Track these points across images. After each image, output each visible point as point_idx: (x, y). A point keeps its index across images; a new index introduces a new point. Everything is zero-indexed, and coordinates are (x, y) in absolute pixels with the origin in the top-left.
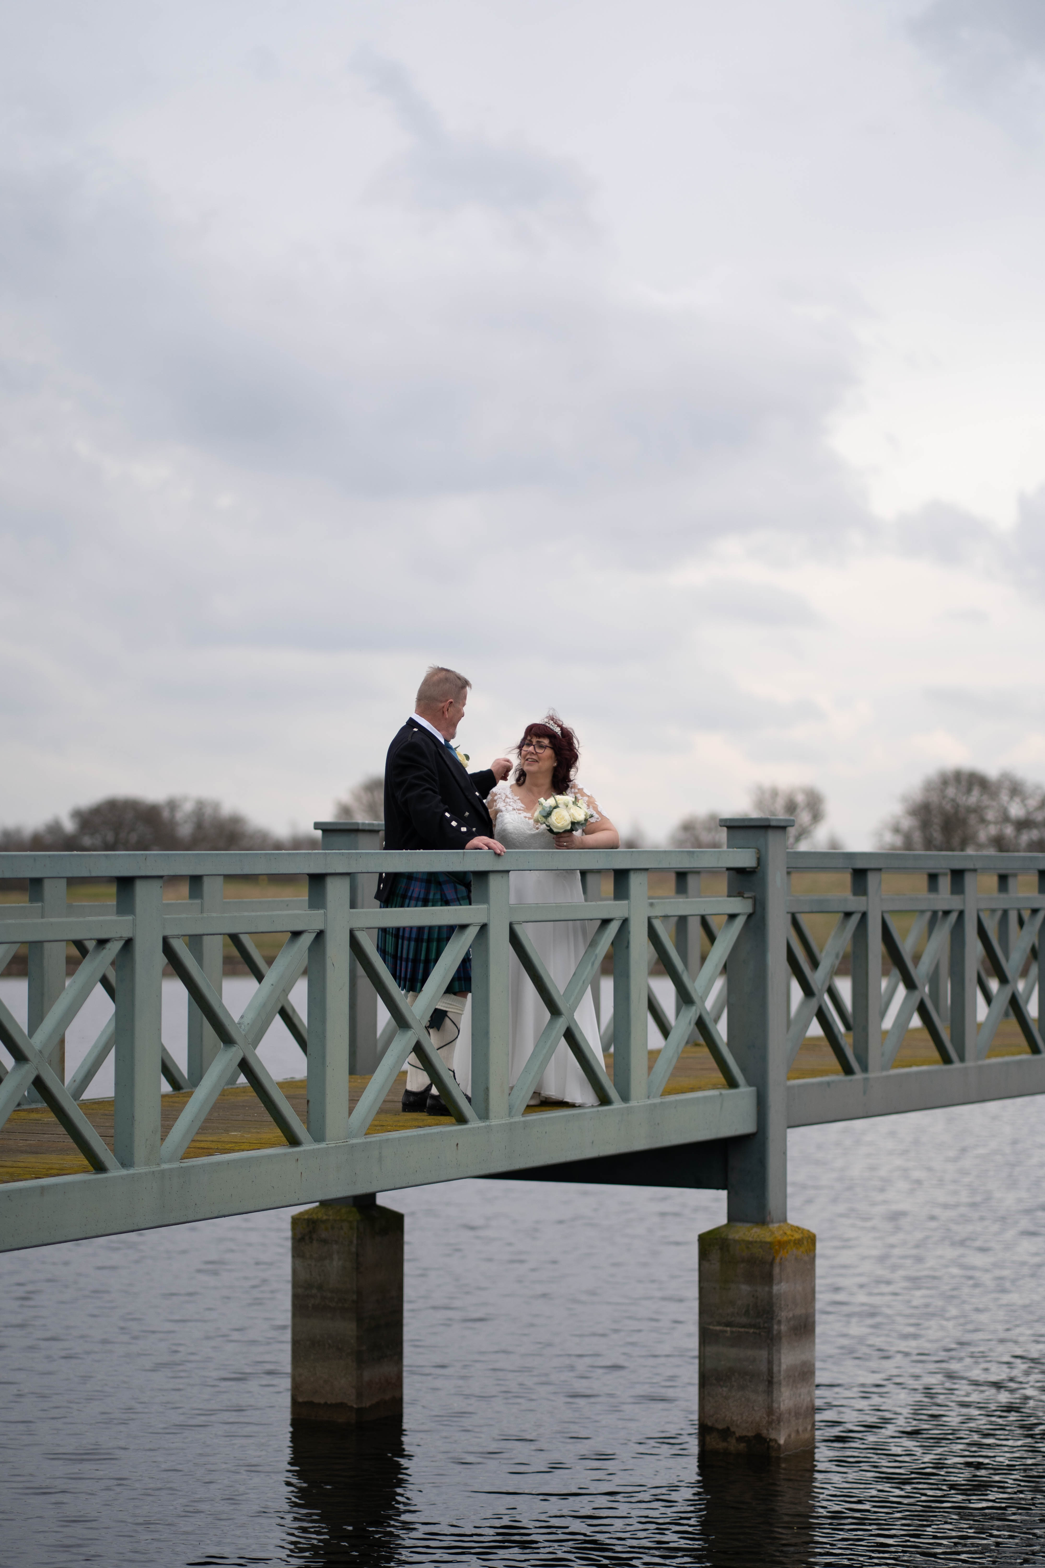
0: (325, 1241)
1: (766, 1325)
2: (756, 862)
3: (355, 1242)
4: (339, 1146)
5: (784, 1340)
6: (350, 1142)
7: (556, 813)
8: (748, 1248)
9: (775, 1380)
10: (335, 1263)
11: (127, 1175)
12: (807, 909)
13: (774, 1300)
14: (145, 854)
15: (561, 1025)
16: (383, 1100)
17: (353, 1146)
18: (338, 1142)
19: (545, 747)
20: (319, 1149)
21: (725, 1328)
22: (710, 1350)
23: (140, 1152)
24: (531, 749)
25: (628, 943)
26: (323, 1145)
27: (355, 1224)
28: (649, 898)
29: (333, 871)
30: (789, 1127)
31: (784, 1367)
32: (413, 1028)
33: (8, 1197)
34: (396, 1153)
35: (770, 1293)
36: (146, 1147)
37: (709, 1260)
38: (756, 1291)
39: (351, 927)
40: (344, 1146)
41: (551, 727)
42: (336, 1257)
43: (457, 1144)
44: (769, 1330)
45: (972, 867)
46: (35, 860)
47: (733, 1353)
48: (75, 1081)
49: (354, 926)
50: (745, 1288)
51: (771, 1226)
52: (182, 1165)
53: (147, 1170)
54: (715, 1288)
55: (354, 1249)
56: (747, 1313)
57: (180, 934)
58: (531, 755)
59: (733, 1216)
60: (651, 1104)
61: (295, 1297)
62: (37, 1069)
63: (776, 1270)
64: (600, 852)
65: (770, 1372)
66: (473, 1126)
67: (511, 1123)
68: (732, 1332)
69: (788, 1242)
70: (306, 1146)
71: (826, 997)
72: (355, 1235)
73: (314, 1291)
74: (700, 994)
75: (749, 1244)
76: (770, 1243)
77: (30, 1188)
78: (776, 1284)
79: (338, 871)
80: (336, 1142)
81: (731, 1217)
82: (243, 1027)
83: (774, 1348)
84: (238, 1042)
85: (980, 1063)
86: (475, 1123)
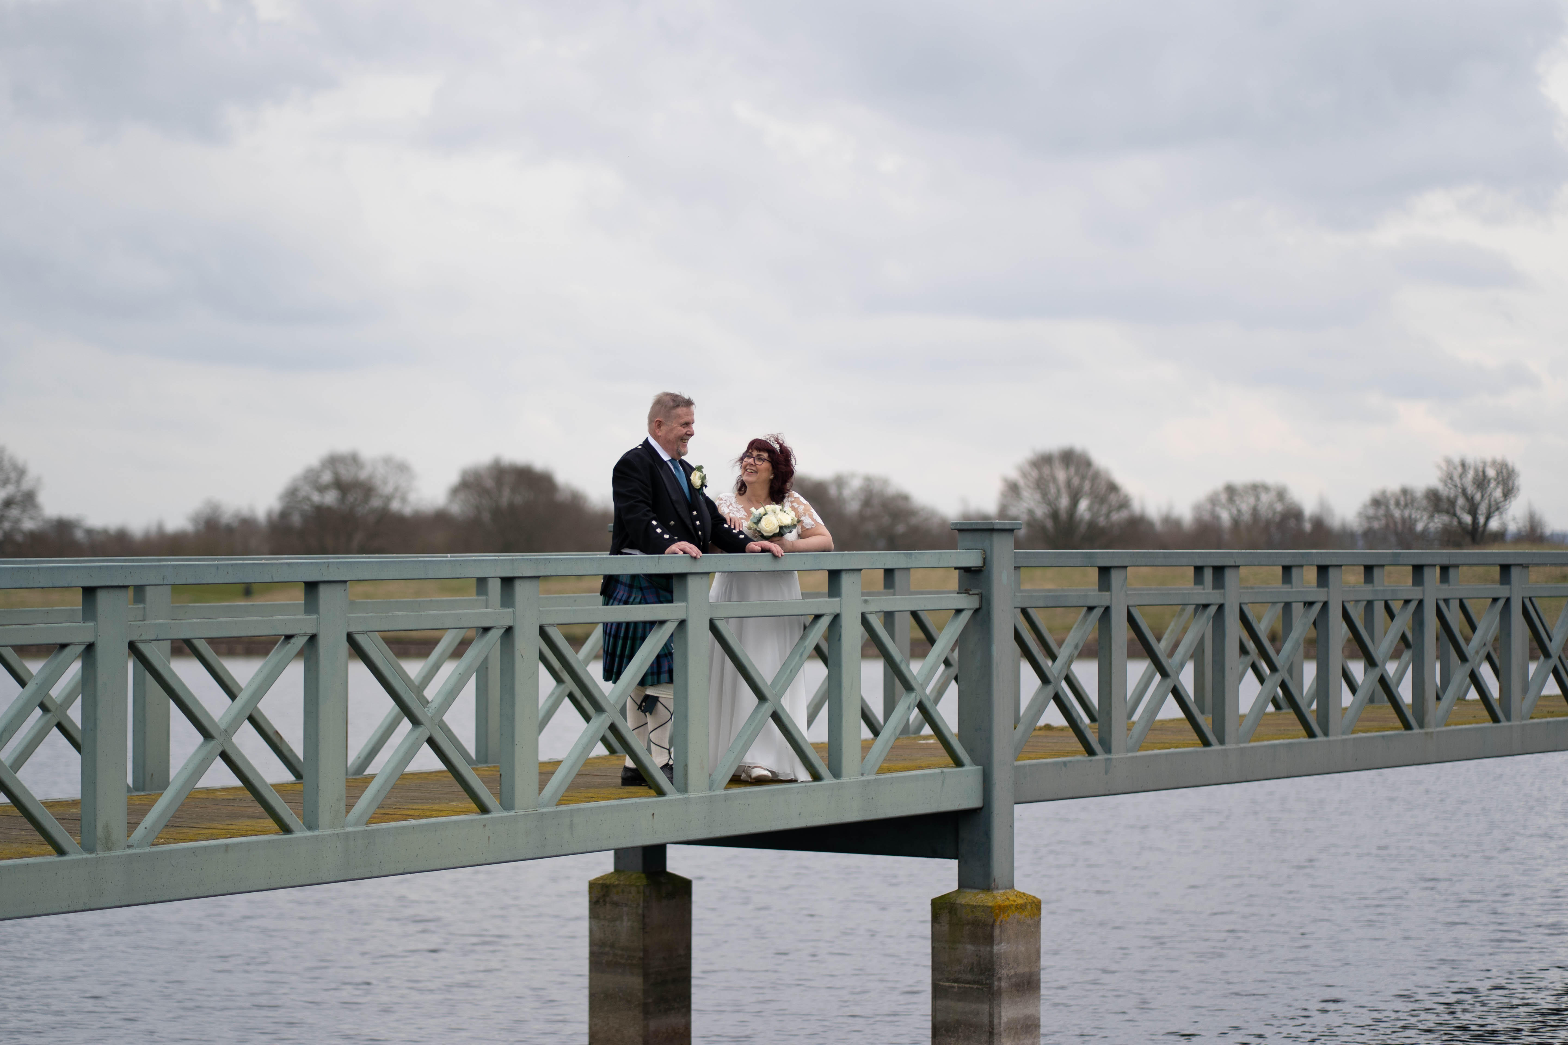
0: (616, 904)
1: (988, 981)
2: (982, 562)
3: (642, 905)
4: (528, 814)
5: (1004, 995)
6: (540, 811)
7: (765, 519)
8: (972, 911)
9: (995, 1031)
10: (625, 924)
11: (312, 836)
12: (1041, 604)
13: (995, 959)
14: (327, 562)
15: (768, 708)
16: (576, 774)
17: (542, 814)
18: (527, 810)
19: (764, 460)
20: (507, 816)
21: (953, 984)
22: (941, 1003)
23: (324, 816)
24: (751, 460)
25: (840, 636)
26: (512, 813)
27: (642, 888)
28: (863, 594)
29: (521, 575)
30: (1015, 803)
31: (1004, 1019)
32: (607, 712)
33: (194, 853)
34: (588, 820)
35: (991, 952)
36: (331, 812)
37: (940, 923)
38: (980, 951)
39: (541, 623)
40: (533, 814)
41: (772, 443)
42: (625, 918)
43: (653, 814)
44: (991, 986)
45: (1233, 564)
46: (218, 568)
47: (960, 1006)
48: (359, 758)
49: (544, 623)
50: (970, 948)
51: (995, 893)
52: (367, 828)
53: (332, 832)
54: (944, 948)
55: (640, 911)
56: (971, 971)
57: (365, 630)
58: (750, 466)
59: (963, 884)
60: (863, 781)
61: (592, 954)
62: (222, 745)
63: (997, 932)
64: (807, 554)
65: (991, 1023)
66: (670, 798)
67: (711, 796)
68: (959, 987)
69: (1010, 906)
70: (495, 814)
71: (1064, 684)
72: (642, 899)
73: (607, 949)
74: (920, 682)
75: (974, 907)
76: (991, 907)
77: (215, 846)
78: (996, 944)
79: (525, 575)
80: (525, 811)
81: (962, 885)
82: (430, 710)
83: (995, 1002)
84: (424, 722)
85: (1242, 745)
86: (673, 795)
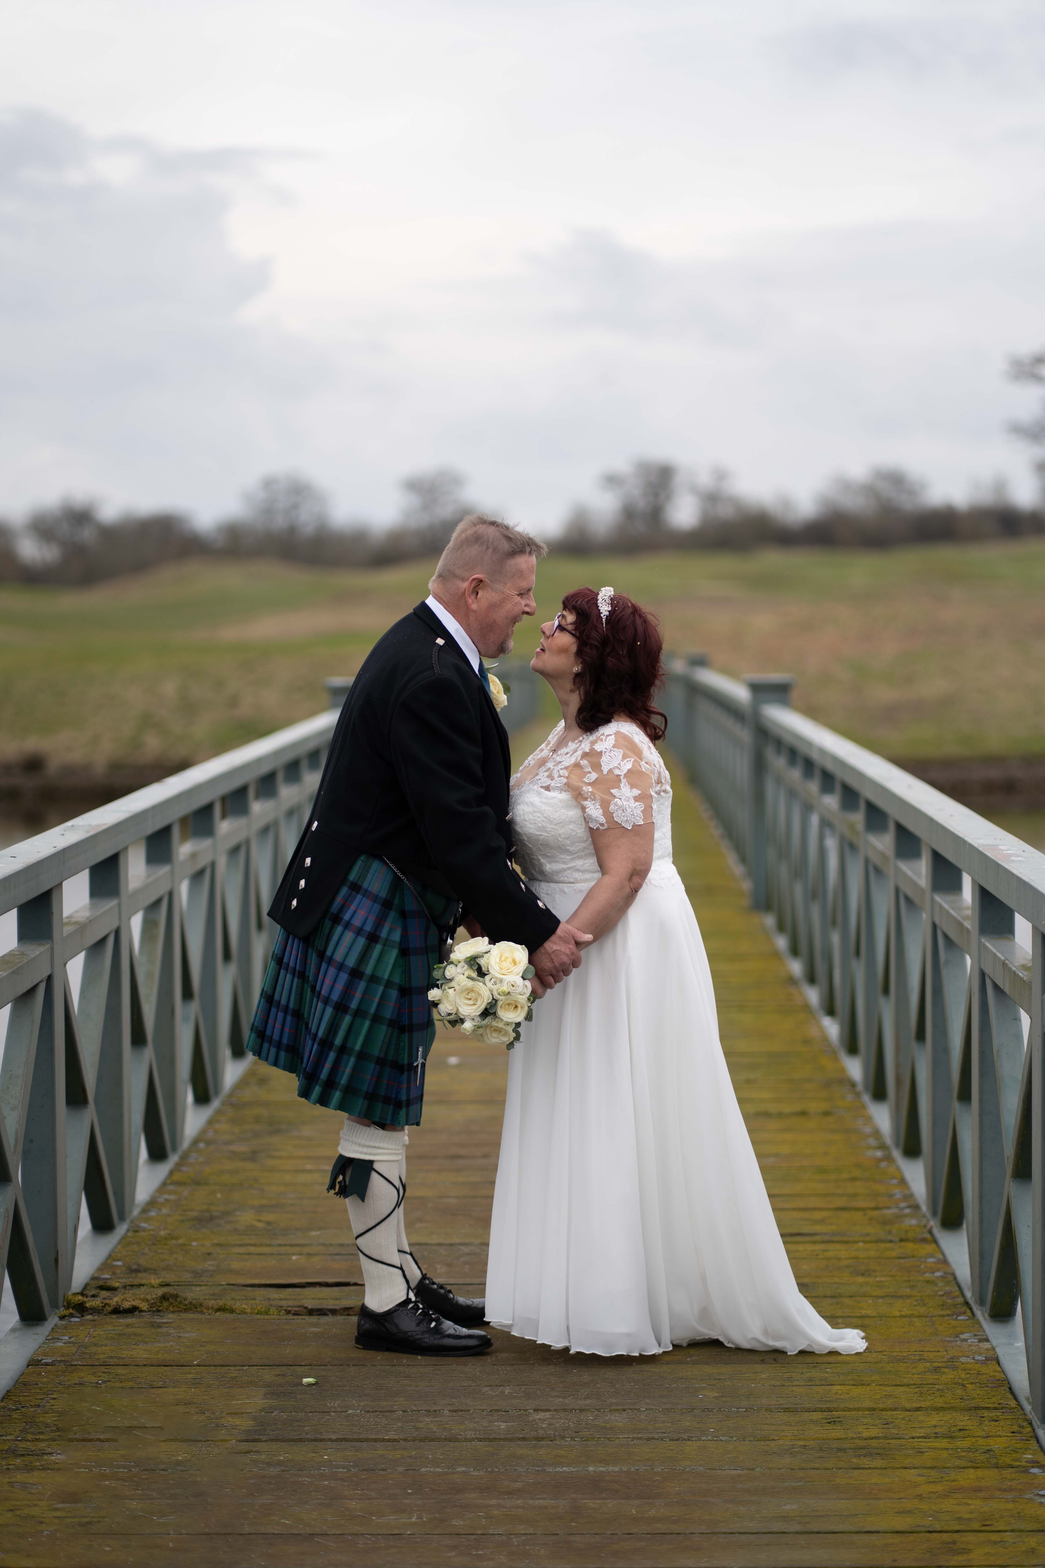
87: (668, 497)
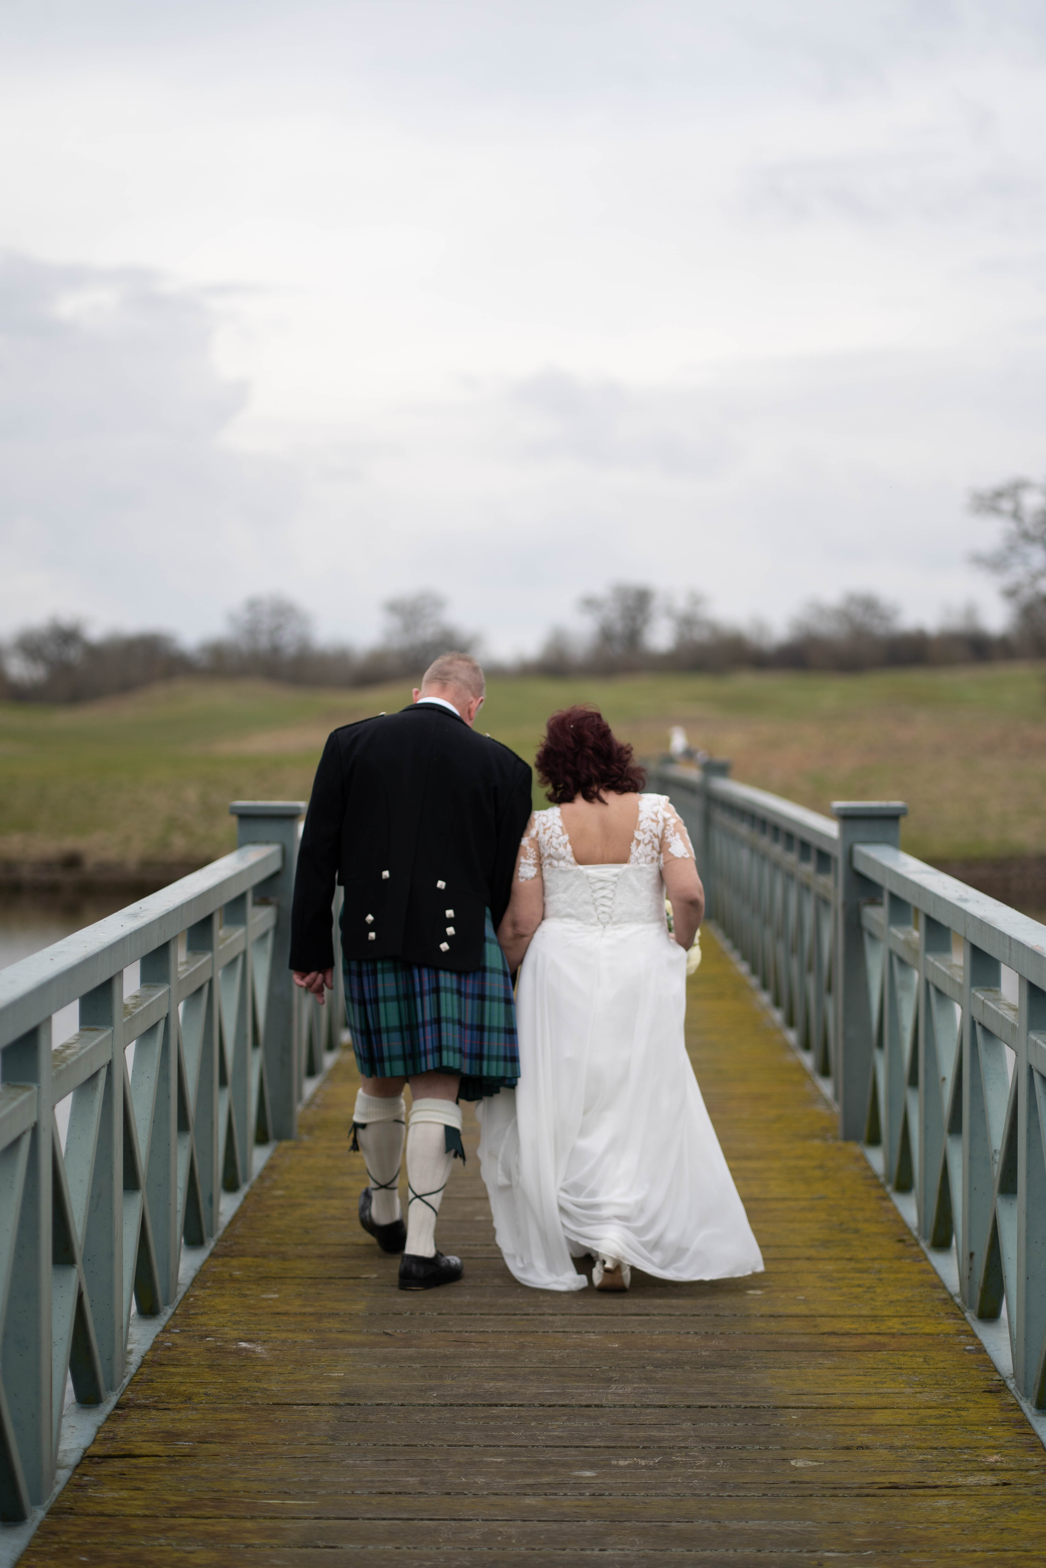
87: (646, 621)
